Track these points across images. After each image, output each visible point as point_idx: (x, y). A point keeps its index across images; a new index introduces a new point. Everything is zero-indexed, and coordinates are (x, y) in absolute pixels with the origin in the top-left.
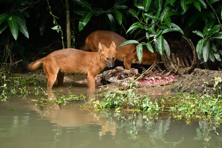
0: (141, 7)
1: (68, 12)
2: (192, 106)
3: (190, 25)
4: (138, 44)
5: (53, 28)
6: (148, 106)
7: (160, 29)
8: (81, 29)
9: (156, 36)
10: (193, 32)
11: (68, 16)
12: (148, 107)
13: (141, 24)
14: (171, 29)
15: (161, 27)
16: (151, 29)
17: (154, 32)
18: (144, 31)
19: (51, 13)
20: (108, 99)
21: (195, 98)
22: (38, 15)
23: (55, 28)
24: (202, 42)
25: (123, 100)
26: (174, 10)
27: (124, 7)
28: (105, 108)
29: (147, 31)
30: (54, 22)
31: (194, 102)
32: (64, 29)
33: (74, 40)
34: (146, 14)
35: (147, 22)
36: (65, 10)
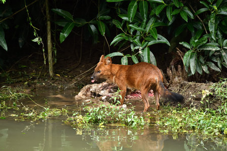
0: (125, 18)
1: (49, 23)
2: (179, 120)
3: (176, 36)
4: (122, 57)
5: (33, 41)
6: (133, 120)
7: (146, 41)
8: (62, 40)
9: (141, 48)
10: (180, 43)
11: (49, 27)
12: (133, 122)
13: (126, 35)
14: (157, 41)
15: (146, 39)
16: (136, 40)
17: (139, 44)
18: (130, 43)
19: (31, 24)
20: (91, 114)
21: (181, 112)
22: (17, 27)
23: (36, 40)
24: (189, 54)
25: (107, 114)
26: (159, 21)
27: (107, 17)
28: (89, 123)
29: (132, 43)
30: (35, 34)
31: (181, 116)
32: (45, 41)
33: (55, 52)
34: (130, 25)
35: (131, 33)
36: (46, 21)
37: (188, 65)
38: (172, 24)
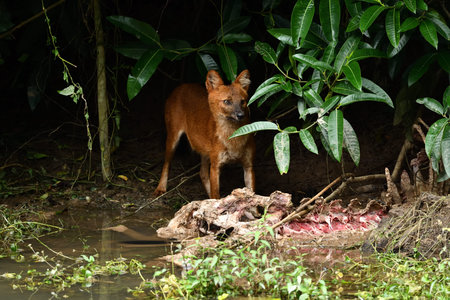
0: (283, 38)
1: (100, 50)
2: (413, 289)
3: (410, 84)
4: (277, 132)
5: (61, 93)
6: (300, 288)
7: (335, 94)
8: (133, 93)
9: (323, 111)
10: (419, 101)
11: (101, 61)
12: (300, 293)
13: (287, 80)
14: (364, 96)
15: (336, 89)
16: (310, 92)
17: (318, 101)
18: (295, 99)
19: (57, 53)
20: (199, 272)
21: (420, 269)
22: (23, 58)
23: (69, 91)
24: (439, 128)
25: (237, 273)
26: (369, 46)
27: (243, 38)
28: (192, 294)
29: (302, 99)
30: (65, 77)
31: (419, 278)
32: (91, 93)
33: (118, 120)
34: (297, 56)
35: (300, 76)
36: (94, 44)
37: (437, 155)
38: (400, 53)
